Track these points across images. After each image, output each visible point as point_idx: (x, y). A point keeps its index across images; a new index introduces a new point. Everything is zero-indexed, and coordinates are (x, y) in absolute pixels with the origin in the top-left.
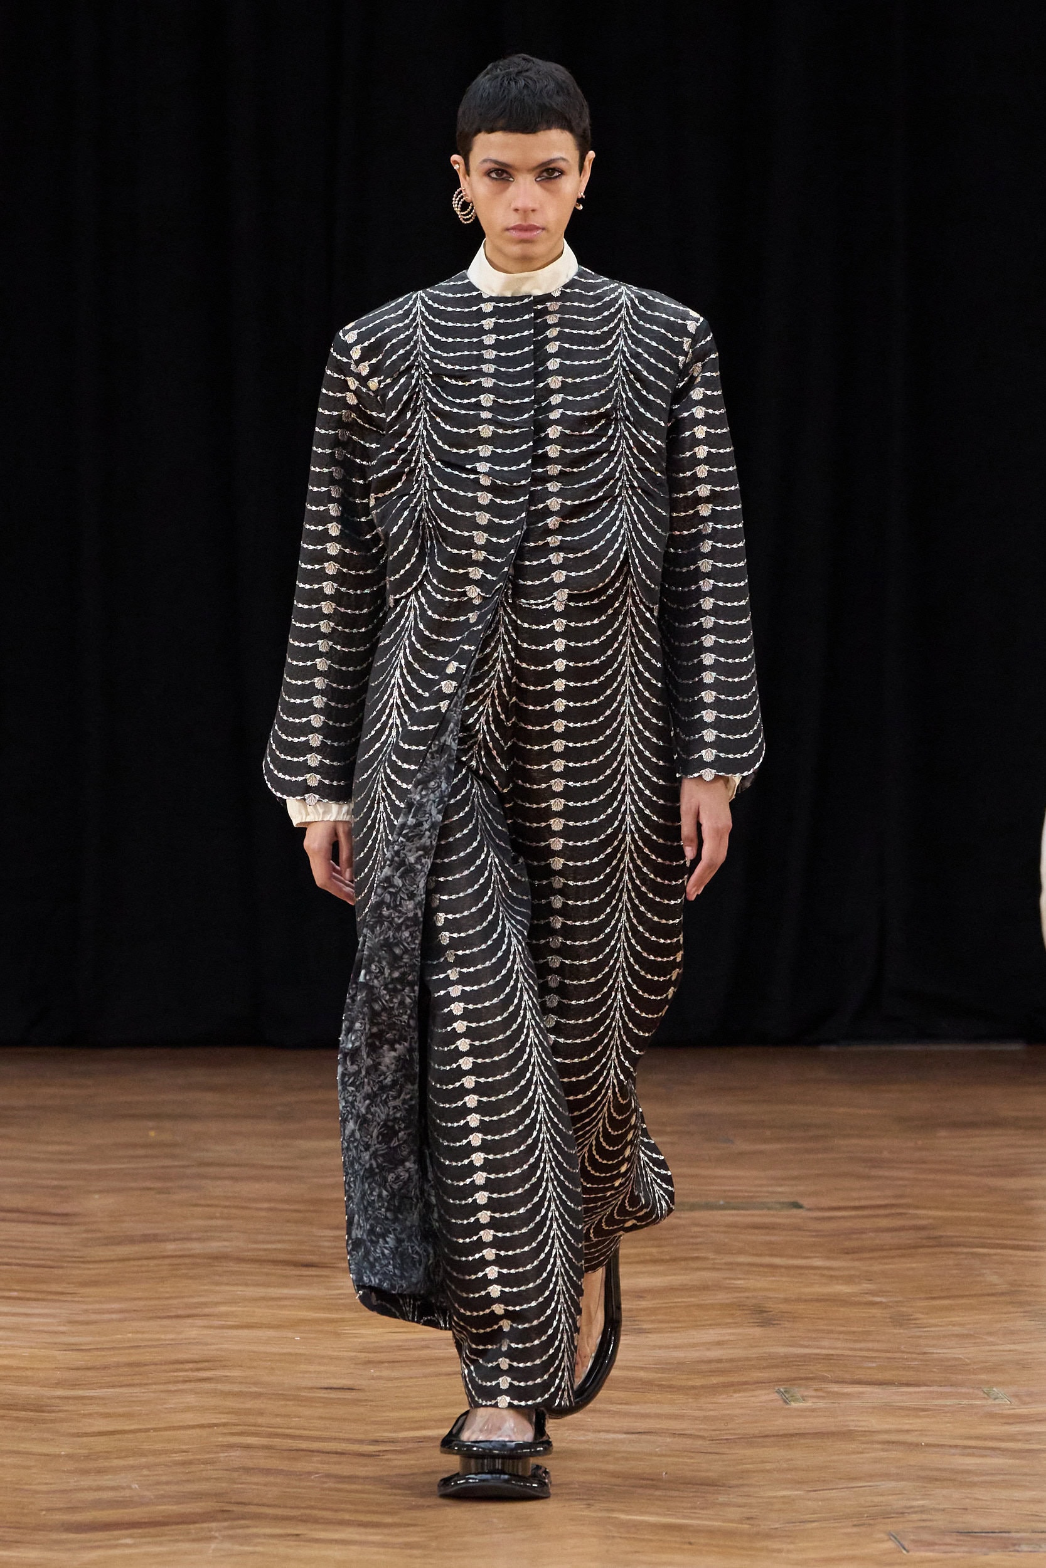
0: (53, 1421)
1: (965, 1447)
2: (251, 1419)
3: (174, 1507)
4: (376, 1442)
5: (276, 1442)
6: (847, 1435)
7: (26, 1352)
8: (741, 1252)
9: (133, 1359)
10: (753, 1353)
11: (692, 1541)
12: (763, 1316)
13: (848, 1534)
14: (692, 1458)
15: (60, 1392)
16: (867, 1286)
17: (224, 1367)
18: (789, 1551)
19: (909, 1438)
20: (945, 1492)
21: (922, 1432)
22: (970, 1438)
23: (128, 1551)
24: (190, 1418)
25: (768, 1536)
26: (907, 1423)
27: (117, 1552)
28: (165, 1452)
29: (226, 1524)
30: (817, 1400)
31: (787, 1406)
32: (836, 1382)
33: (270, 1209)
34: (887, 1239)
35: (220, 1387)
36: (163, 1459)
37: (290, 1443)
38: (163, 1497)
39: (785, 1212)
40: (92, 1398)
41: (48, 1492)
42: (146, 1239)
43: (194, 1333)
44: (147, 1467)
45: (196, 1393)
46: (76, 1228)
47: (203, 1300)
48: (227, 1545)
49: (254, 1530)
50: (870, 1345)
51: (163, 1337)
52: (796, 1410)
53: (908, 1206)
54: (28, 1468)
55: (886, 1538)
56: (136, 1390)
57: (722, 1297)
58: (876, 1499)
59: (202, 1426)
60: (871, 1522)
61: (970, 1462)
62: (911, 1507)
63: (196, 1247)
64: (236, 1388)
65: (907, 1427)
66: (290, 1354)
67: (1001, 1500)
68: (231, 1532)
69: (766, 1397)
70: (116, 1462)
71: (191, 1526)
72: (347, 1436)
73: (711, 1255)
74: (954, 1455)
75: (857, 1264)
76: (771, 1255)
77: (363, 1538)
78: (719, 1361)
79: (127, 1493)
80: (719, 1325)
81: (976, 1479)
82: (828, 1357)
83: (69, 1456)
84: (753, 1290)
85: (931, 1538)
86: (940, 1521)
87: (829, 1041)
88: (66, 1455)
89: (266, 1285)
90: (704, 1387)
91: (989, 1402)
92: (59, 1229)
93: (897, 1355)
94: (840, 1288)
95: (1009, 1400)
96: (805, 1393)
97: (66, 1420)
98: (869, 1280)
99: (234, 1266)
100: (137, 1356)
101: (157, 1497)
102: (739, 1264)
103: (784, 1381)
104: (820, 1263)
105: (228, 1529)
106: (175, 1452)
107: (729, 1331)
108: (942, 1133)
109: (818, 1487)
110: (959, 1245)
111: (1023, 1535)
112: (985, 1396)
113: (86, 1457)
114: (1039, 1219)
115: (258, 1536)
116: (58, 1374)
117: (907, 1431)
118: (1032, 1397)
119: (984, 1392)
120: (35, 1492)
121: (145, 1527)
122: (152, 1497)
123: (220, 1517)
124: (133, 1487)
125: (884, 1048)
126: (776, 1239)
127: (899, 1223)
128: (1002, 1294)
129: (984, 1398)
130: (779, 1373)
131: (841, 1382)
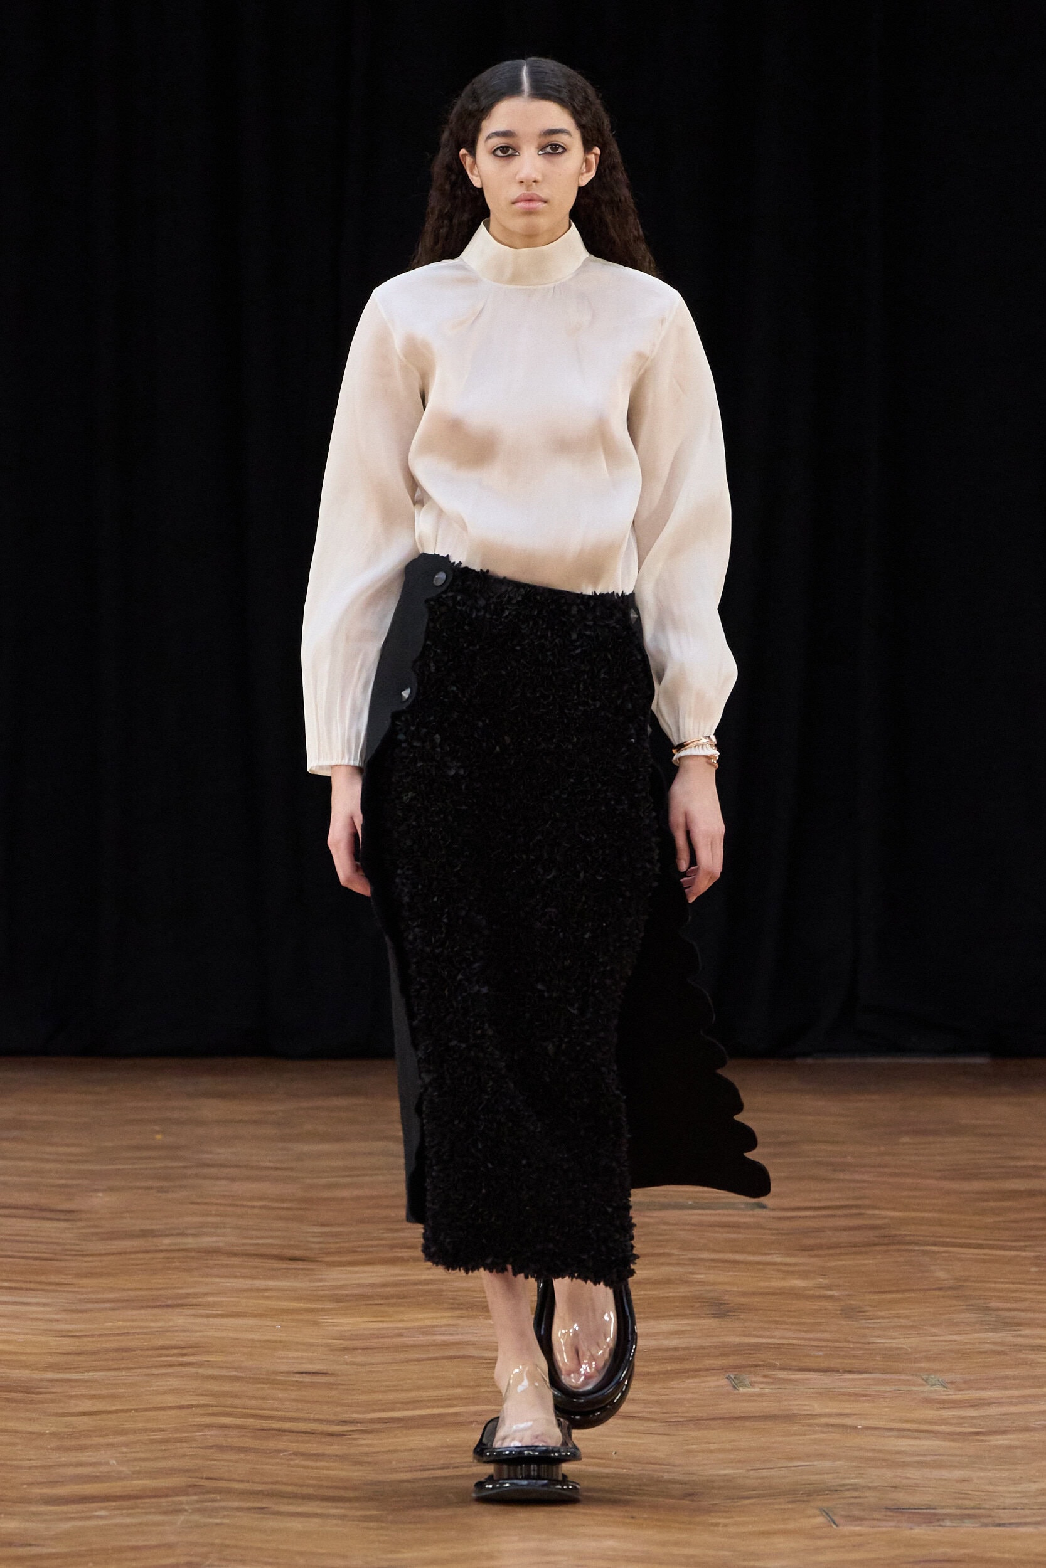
0: (41, 1402)
1: (899, 1430)
2: (230, 1401)
3: (149, 1482)
4: (345, 1422)
5: (251, 1422)
6: (789, 1418)
7: (21, 1338)
8: (705, 1248)
9: (123, 1345)
10: (706, 1342)
11: (634, 1515)
12: (720, 1309)
13: (783, 1510)
14: (639, 1438)
15: (50, 1375)
16: (820, 1281)
17: (209, 1353)
18: (725, 1525)
19: (848, 1421)
20: (877, 1471)
21: (862, 1415)
22: (907, 1421)
23: (101, 1522)
24: (170, 1400)
25: (707, 1511)
26: (848, 1407)
27: (91, 1523)
28: (146, 1430)
29: (195, 1498)
30: (763, 1386)
31: (736, 1392)
32: (783, 1369)
33: (261, 1207)
34: (844, 1237)
35: (201, 1371)
36: (144, 1437)
37: (265, 1424)
38: (139, 1472)
39: (749, 1212)
40: (76, 1381)
41: (30, 1468)
42: (145, 1234)
43: (180, 1321)
44: (126, 1445)
45: (179, 1377)
46: (80, 1224)
47: (191, 1291)
48: (197, 1518)
49: (223, 1504)
50: (819, 1335)
51: (152, 1324)
52: (742, 1394)
53: (867, 1207)
54: (14, 1445)
55: (818, 1512)
56: (122, 1373)
57: (683, 1290)
58: (813, 1478)
59: (181, 1407)
60: (805, 1499)
61: (904, 1444)
62: (844, 1485)
63: (190, 1242)
64: (216, 1372)
65: (847, 1411)
66: (268, 1341)
67: (930, 1479)
68: (198, 1506)
69: (717, 1382)
70: (96, 1440)
71: (163, 1500)
72: (317, 1417)
73: (675, 1252)
74: (890, 1436)
75: (813, 1260)
76: (732, 1252)
77: (325, 1511)
78: (676, 1349)
79: (104, 1469)
80: (676, 1316)
81: (908, 1459)
82: (778, 1347)
83: (53, 1435)
84: (714, 1284)
85: (861, 1514)
86: (871, 1497)
87: (805, 1054)
88: (51, 1434)
89: (253, 1278)
90: (659, 1373)
91: (928, 1388)
92: (62, 1225)
93: (845, 1344)
94: (799, 1283)
95: (944, 1387)
96: (754, 1379)
97: (53, 1401)
98: (824, 1276)
99: (224, 1260)
100: (125, 1342)
101: (134, 1472)
102: (701, 1260)
103: (736, 1367)
104: (779, 1259)
105: (198, 1502)
106: (153, 1430)
107: (686, 1321)
108: (906, 1139)
109: (758, 1466)
110: (909, 1243)
111: (948, 1511)
112: (924, 1383)
113: (71, 1436)
114: (989, 1220)
115: (224, 1508)
116: (50, 1359)
117: (848, 1415)
118: (968, 1384)
119: (923, 1379)
120: (18, 1467)
121: (120, 1500)
122: (128, 1472)
123: (191, 1491)
124: (111, 1463)
125: (856, 1061)
126: (739, 1236)
127: (855, 1222)
128: (948, 1289)
129: (923, 1385)
130: (731, 1361)
131: (789, 1369)
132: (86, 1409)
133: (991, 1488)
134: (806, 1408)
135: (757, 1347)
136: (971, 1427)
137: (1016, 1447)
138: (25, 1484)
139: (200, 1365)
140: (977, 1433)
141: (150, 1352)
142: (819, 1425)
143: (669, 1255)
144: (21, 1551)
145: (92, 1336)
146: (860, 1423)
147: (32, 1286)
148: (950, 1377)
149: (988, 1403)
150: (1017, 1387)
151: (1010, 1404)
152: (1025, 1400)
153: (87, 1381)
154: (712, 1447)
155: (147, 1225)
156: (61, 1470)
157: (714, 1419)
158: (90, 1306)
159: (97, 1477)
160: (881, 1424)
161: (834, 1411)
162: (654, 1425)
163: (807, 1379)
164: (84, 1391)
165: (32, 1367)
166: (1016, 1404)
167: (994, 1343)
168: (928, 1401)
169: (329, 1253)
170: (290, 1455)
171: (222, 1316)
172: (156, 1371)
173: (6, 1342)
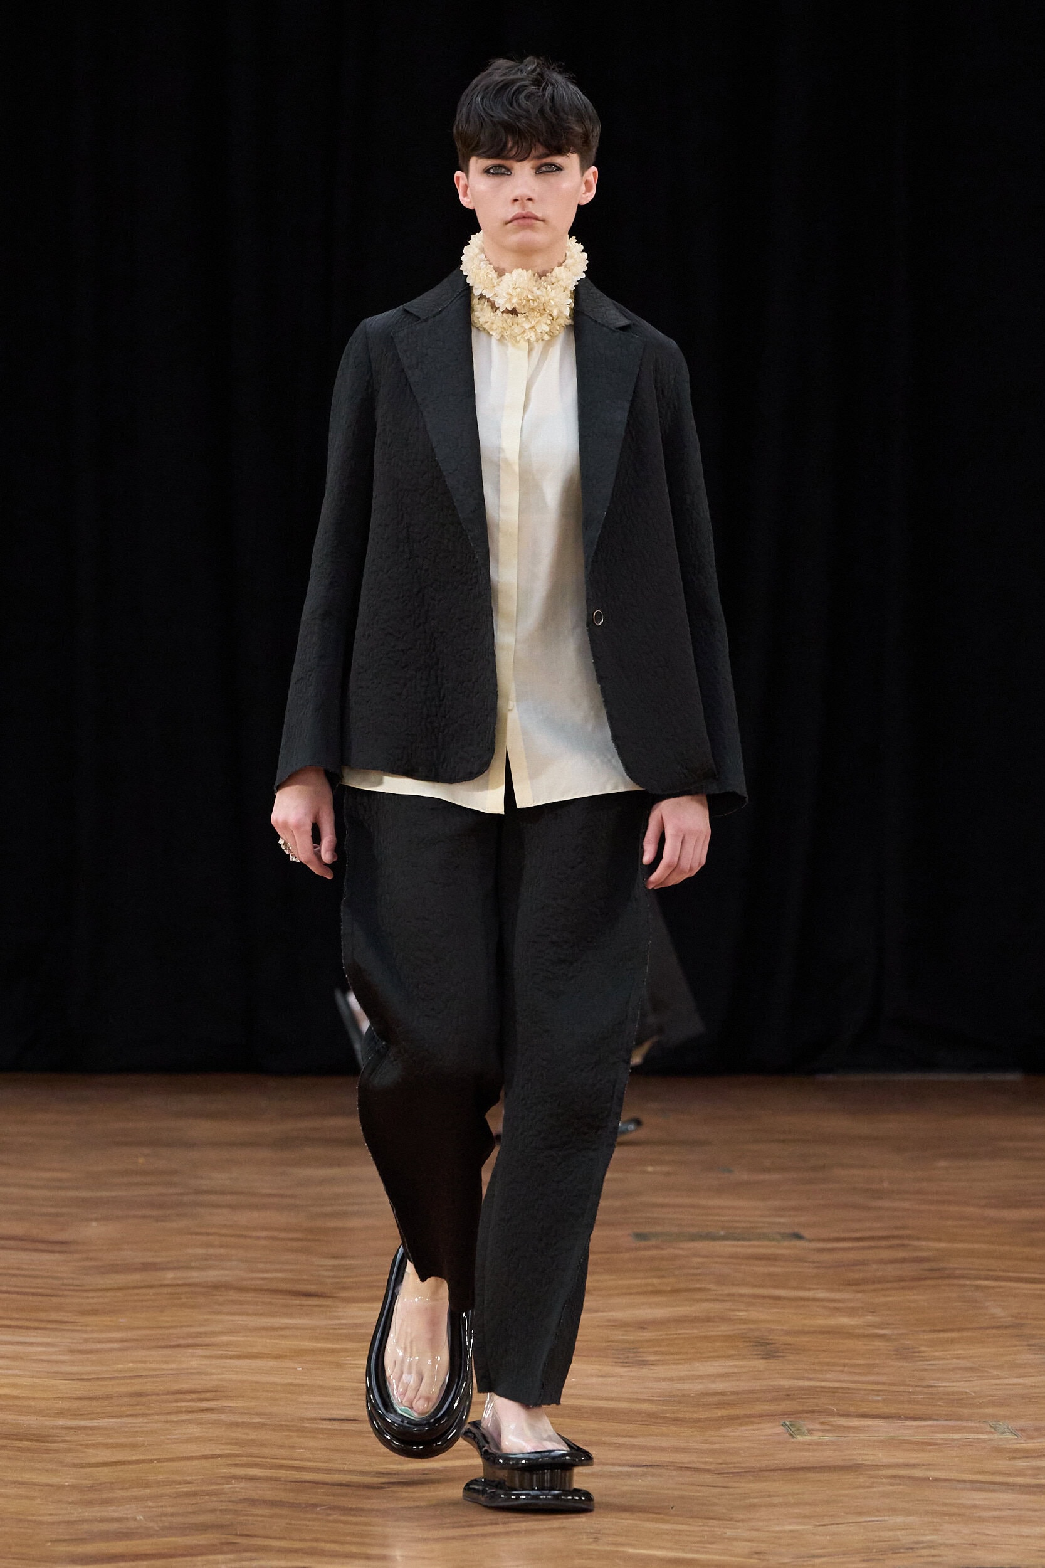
0: (57, 1451)
1: (972, 1482)
2: (256, 1451)
3: (179, 1539)
4: (381, 1474)
5: (281, 1473)
6: (854, 1469)
7: (27, 1382)
8: (742, 1283)
9: (135, 1388)
10: (756, 1385)
12: (766, 1348)
14: (700, 1491)
15: (62, 1422)
16: (870, 1318)
17: (227, 1397)
19: (917, 1473)
20: (953, 1527)
21: (931, 1466)
22: (980, 1473)
24: (193, 1449)
26: (914, 1457)
28: (170, 1483)
29: (231, 1556)
30: (822, 1434)
31: (793, 1440)
32: (842, 1415)
33: (269, 1238)
34: (891, 1270)
35: (223, 1417)
36: (168, 1490)
37: (295, 1475)
38: (169, 1528)
39: (786, 1243)
40: (92, 1428)
41: (53, 1523)
42: (146, 1267)
43: (194, 1363)
44: (150, 1498)
45: (200, 1424)
46: (76, 1256)
47: (203, 1329)
49: (260, 1562)
50: (873, 1378)
51: (165, 1366)
52: (802, 1443)
53: (910, 1237)
54: (30, 1498)
56: (140, 1420)
57: (724, 1329)
58: (885, 1534)
59: (205, 1457)
60: (880, 1557)
61: (978, 1497)
62: (920, 1542)
63: (195, 1276)
64: (239, 1419)
65: (913, 1461)
66: (292, 1384)
67: (1010, 1536)
68: (237, 1564)
69: (772, 1430)
70: (119, 1494)
71: (197, 1558)
72: (352, 1468)
73: (711, 1286)
74: (964, 1489)
75: (860, 1296)
76: (773, 1287)
78: (723, 1393)
79: (132, 1524)
80: (722, 1357)
81: (984, 1514)
82: (834, 1391)
83: (73, 1487)
84: (755, 1322)
87: (829, 1070)
88: (70, 1486)
89: (263, 1315)
90: (709, 1420)
91: (996, 1436)
92: (56, 1257)
93: (903, 1388)
94: (844, 1320)
95: (1014, 1435)
96: (811, 1427)
97: (70, 1450)
98: (872, 1312)
99: (234, 1295)
100: (137, 1386)
101: (163, 1529)
102: (742, 1295)
103: (789, 1414)
104: (821, 1294)
105: (233, 1561)
106: (179, 1483)
107: (733, 1363)
108: (943, 1163)
109: (825, 1521)
110: (962, 1277)
112: (993, 1430)
113: (90, 1489)
116: (61, 1404)
117: (914, 1466)
118: (1039, 1432)
119: (990, 1426)
120: (41, 1523)
121: (151, 1559)
122: (157, 1529)
123: (225, 1548)
124: (138, 1518)
125: (882, 1077)
126: (778, 1270)
127: (901, 1254)
128: (1006, 1327)
129: (991, 1433)
130: (784, 1406)
131: (847, 1415)
132: (106, 1459)
134: (870, 1457)
135: (812, 1391)
138: (47, 1541)
139: (221, 1410)
141: (167, 1397)
142: (886, 1477)
143: (705, 1290)
145: (102, 1379)
146: (931, 1474)
147: (33, 1324)
148: (1021, 1424)
153: (102, 1429)
154: (775, 1500)
155: (148, 1258)
156: (86, 1526)
157: (775, 1470)
158: (99, 1346)
159: (121, 1533)
160: (950, 1476)
161: (901, 1461)
162: (709, 1476)
163: (867, 1426)
164: (101, 1440)
165: (40, 1413)
168: (999, 1450)
169: (344, 1288)
170: (328, 1509)
171: (238, 1357)
172: (173, 1418)
173: (13, 1386)
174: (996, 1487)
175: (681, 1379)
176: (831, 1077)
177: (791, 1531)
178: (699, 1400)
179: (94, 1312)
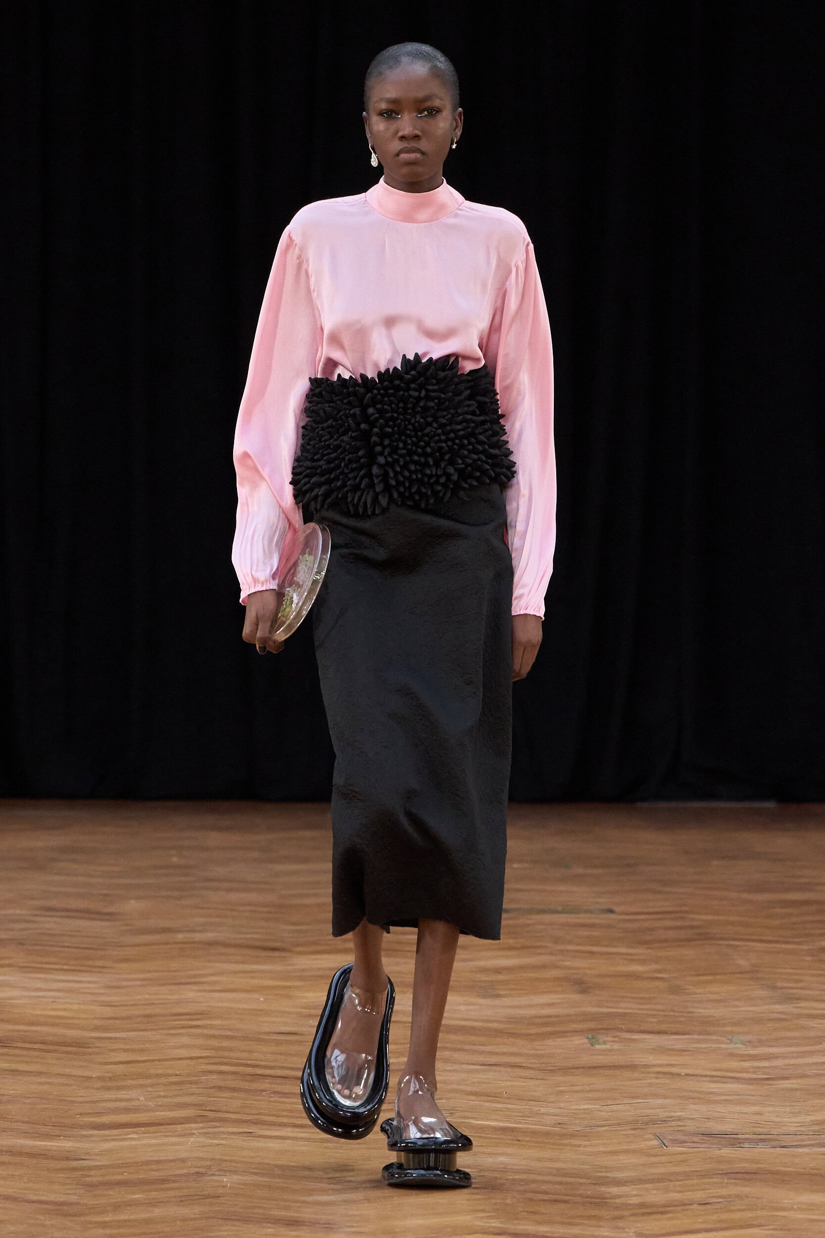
0: (89, 1054)
1: (711, 1076)
2: (226, 1054)
3: (168, 1113)
5: (241, 1069)
6: (632, 1067)
7: (75, 1007)
8: (570, 942)
9: (148, 1012)
10: (572, 1011)
11: (519, 1138)
12: (582, 986)
13: (627, 1136)
14: (524, 1082)
15: (96, 1034)
16: (654, 966)
17: (211, 1018)
18: (585, 1146)
19: (674, 1070)
20: (696, 1107)
21: (684, 1066)
22: (715, 1070)
23: (133, 1143)
24: (183, 1053)
25: (572, 1136)
26: (674, 1060)
27: (126, 1143)
28: (165, 1075)
29: (201, 1125)
30: (613, 1044)
31: (593, 1048)
32: (627, 1031)
33: (250, 911)
34: (671, 934)
35: (206, 1031)
36: (164, 1080)
37: (250, 1070)
38: (161, 1106)
39: (602, 916)
40: (116, 1038)
41: (81, 1103)
42: (164, 930)
43: (191, 995)
44: (152, 1086)
45: (189, 1036)
46: (118, 923)
47: (200, 972)
48: (202, 1139)
49: (222, 1129)
50: (652, 1006)
51: (170, 997)
52: (598, 1050)
53: (687, 912)
54: (68, 1085)
55: (651, 1136)
56: (150, 1033)
57: (555, 973)
58: (649, 1111)
59: (191, 1058)
60: (644, 1127)
61: (714, 1087)
62: (671, 1117)
63: (198, 937)
64: (217, 1033)
65: (674, 1062)
66: (255, 1010)
67: (734, 1113)
68: (204, 1131)
69: (579, 1041)
70: (129, 1082)
71: (179, 1126)
72: (289, 1065)
73: (549, 945)
74: (704, 1081)
75: (649, 951)
76: (590, 945)
77: (295, 1135)
78: (549, 1016)
79: (136, 1103)
80: (551, 992)
81: (717, 1098)
82: (624, 1015)
83: (99, 1078)
84: (578, 968)
85: (684, 1138)
86: (691, 1126)
87: (643, 799)
88: (96, 1077)
89: (243, 962)
90: (537, 1034)
91: (731, 1046)
92: (104, 923)
93: (672, 1013)
94: (637, 968)
95: (744, 1045)
96: (605, 1039)
97: (98, 1053)
98: (656, 962)
99: (222, 950)
101: (157, 1106)
102: (568, 951)
103: (592, 1030)
104: (623, 950)
105: (203, 1128)
106: (171, 1075)
107: (558, 996)
108: (715, 863)
109: (609, 1102)
110: (719, 939)
111: (747, 1136)
112: (729, 1041)
113: (111, 1079)
114: (776, 922)
115: (223, 1133)
116: (96, 1022)
117: (674, 1065)
118: (761, 1043)
119: (728, 1039)
120: (73, 1102)
121: (147, 1126)
122: (153, 1106)
123: (198, 1120)
124: (141, 1099)
125: (681, 805)
126: (595, 933)
127: (679, 923)
128: (747, 972)
129: (728, 1043)
130: (592, 1025)
131: (632, 1031)
132: (122, 1059)
133: (778, 1119)
134: (644, 1060)
135: (610, 1015)
136: (763, 1074)
137: (797, 1089)
138: (77, 1115)
139: (205, 1027)
140: (768, 1079)
141: (170, 1018)
142: (653, 1073)
143: (545, 947)
144: (75, 1164)
145: (126, 1005)
146: (683, 1072)
147: (83, 968)
148: (749, 1037)
149: (775, 1057)
150: (797, 1045)
151: (793, 1057)
152: (804, 1054)
153: (124, 1039)
154: (576, 1088)
155: (167, 924)
156: (104, 1105)
157: (578, 1068)
158: (124, 983)
159: (129, 1109)
160: (697, 1072)
161: (665, 1062)
162: (532, 1072)
163: (645, 1039)
164: (122, 1046)
165: (83, 1029)
166: (797, 1057)
167: (781, 1013)
168: (732, 1055)
169: (298, 945)
170: (270, 1093)
171: (221, 991)
172: (173, 1032)
173: (65, 1010)
174: (728, 1080)
175: (520, 1007)
176: (646, 805)
177: (584, 1109)
178: (531, 1021)
179: (126, 960)
